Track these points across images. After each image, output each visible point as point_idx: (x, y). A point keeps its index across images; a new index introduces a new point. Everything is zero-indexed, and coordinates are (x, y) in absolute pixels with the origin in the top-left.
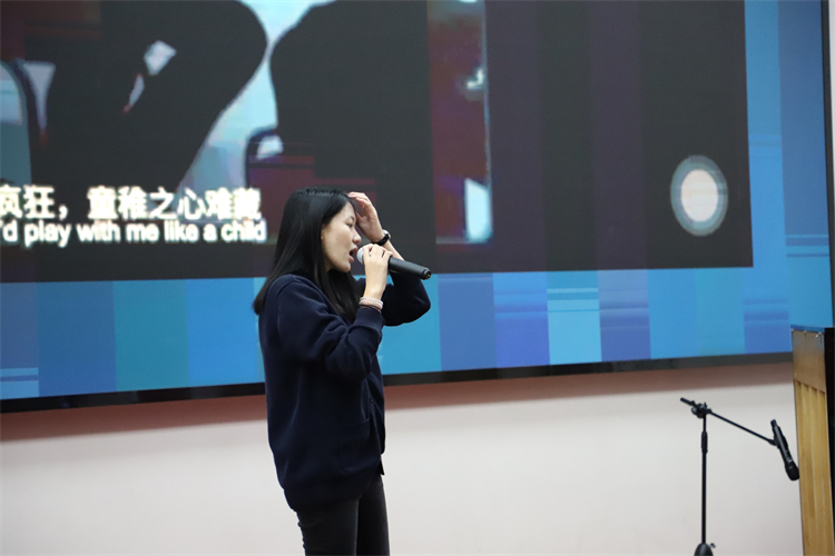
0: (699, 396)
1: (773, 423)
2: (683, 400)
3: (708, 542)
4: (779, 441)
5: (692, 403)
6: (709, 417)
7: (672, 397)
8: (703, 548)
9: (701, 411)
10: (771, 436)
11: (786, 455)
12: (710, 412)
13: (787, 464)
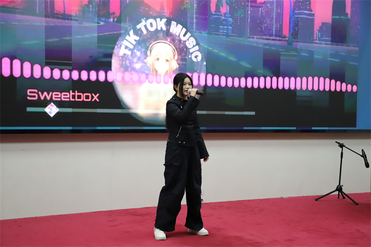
1: (363, 150)
2: (336, 142)
3: (341, 185)
4: (364, 156)
5: (339, 143)
6: (344, 147)
7: (333, 141)
8: (339, 186)
9: (342, 146)
10: (361, 154)
11: (366, 160)
13: (365, 163)
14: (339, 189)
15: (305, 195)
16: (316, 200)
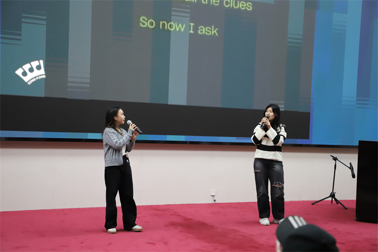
0: (335, 155)
1: (350, 163)
2: (331, 156)
3: (334, 192)
4: (351, 168)
5: (333, 157)
6: (337, 161)
7: (329, 155)
9: (335, 159)
10: (349, 167)
11: (352, 171)
12: (337, 159)
13: (352, 174)
14: (333, 195)
15: (304, 200)
16: (313, 204)
